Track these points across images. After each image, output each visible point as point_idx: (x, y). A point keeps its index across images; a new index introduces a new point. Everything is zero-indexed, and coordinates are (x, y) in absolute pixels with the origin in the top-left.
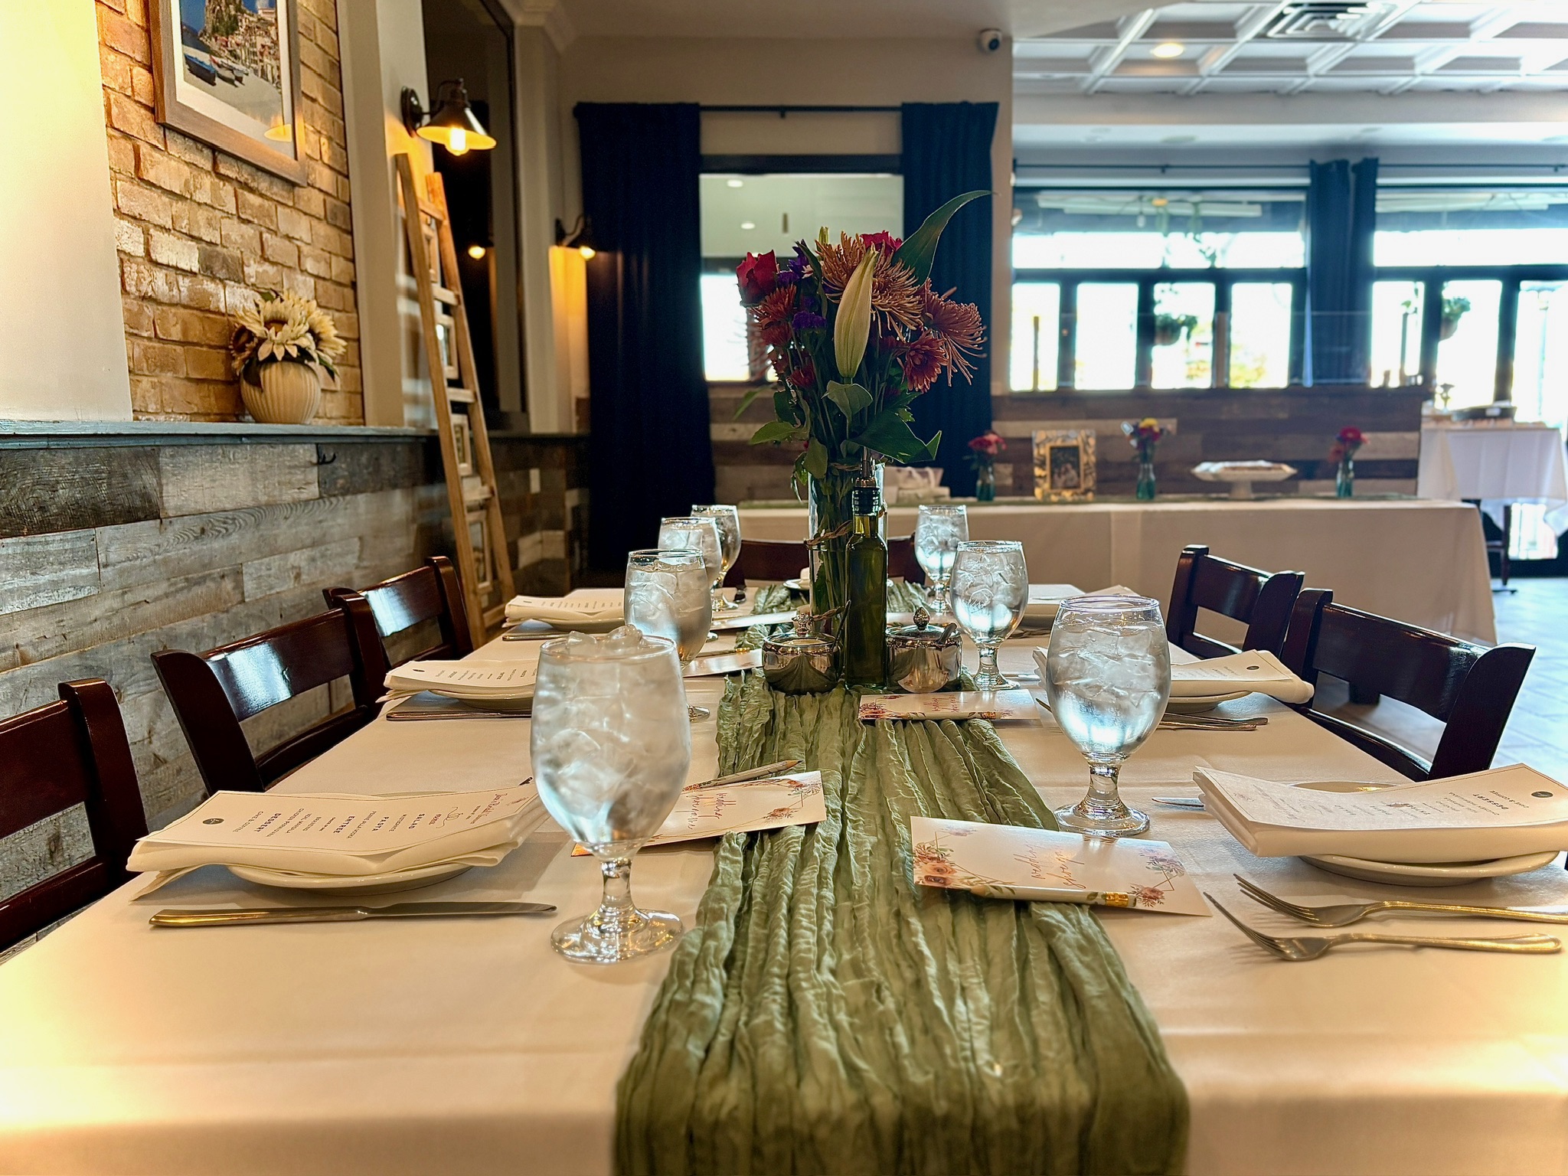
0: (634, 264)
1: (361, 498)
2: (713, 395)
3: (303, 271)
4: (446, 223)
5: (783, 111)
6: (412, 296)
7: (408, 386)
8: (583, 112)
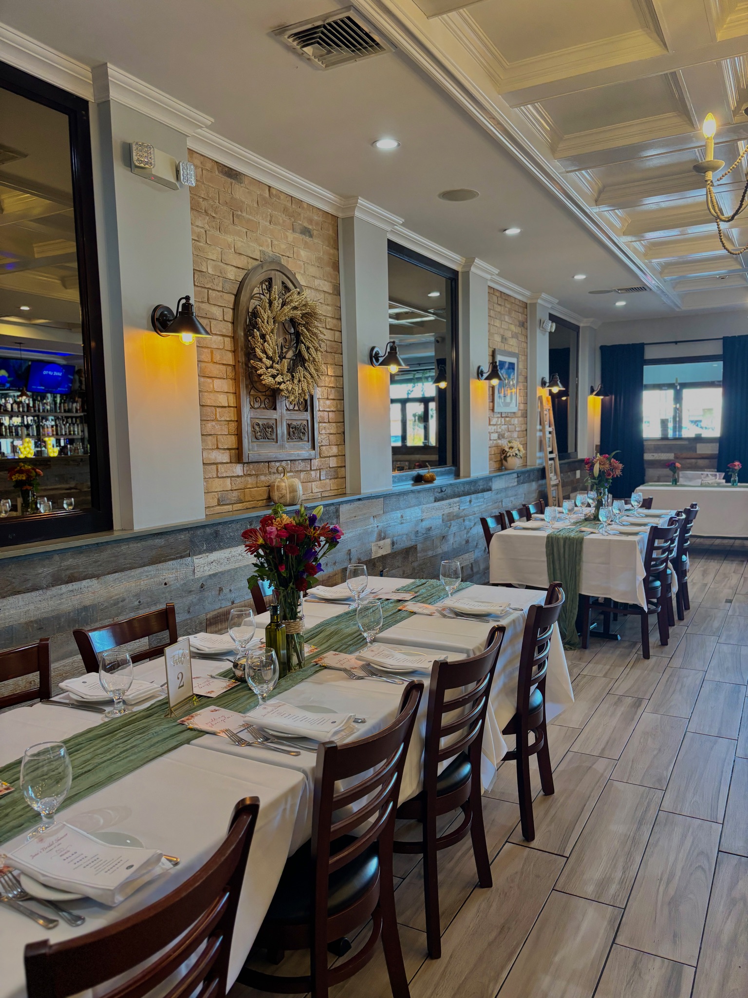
0: (618, 400)
1: (526, 485)
2: (645, 443)
3: (516, 431)
4: (551, 409)
5: (676, 343)
6: (540, 431)
7: (538, 454)
8: (603, 349)
